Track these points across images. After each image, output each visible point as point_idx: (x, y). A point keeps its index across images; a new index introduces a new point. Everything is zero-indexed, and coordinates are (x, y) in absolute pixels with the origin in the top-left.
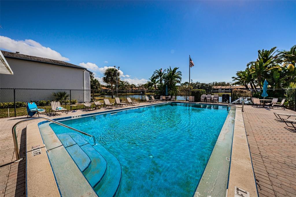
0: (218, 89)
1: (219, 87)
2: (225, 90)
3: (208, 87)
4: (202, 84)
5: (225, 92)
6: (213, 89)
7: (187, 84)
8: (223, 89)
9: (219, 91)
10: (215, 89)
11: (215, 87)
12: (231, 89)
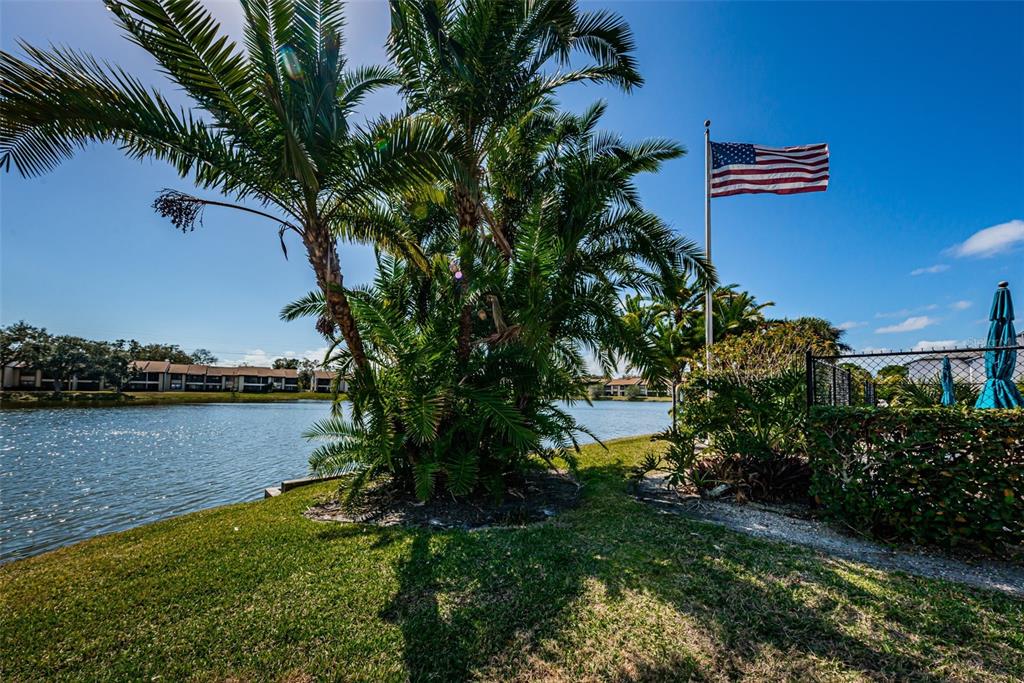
0: (154, 376)
1: (158, 366)
3: (102, 362)
5: (188, 389)
6: (134, 373)
9: (160, 383)
10: (142, 376)
11: (140, 364)
12: (211, 379)
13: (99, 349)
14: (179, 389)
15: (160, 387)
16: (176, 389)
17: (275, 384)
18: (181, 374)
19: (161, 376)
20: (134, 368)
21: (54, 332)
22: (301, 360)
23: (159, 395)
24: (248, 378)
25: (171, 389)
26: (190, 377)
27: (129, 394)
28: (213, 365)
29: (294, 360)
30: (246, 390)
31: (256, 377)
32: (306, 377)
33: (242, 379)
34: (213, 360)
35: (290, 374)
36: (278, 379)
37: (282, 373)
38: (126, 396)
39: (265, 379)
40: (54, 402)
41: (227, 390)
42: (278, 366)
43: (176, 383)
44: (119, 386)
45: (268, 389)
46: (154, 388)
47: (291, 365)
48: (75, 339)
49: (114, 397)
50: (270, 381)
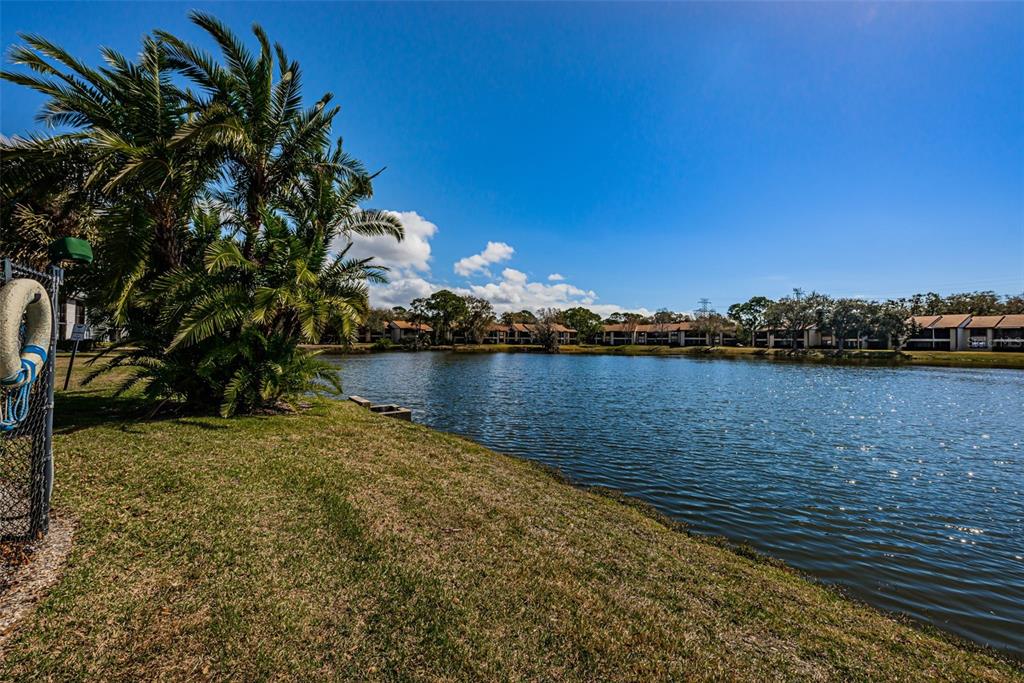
1: (953, 320)
3: (876, 320)
4: (844, 303)
5: (998, 348)
6: (913, 330)
7: (762, 306)
9: (951, 340)
10: (924, 333)
14: (985, 348)
15: (953, 345)
16: (978, 348)
18: (985, 329)
19: (952, 332)
20: (912, 325)
21: (835, 297)
25: (973, 349)
27: (908, 353)
38: (903, 355)
43: (978, 341)
46: (945, 347)
49: (894, 356)
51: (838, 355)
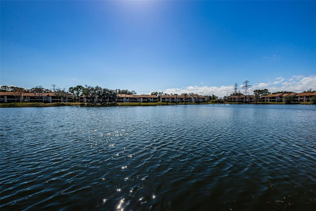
0: (122, 98)
1: (123, 96)
2: (130, 99)
3: (112, 95)
4: (104, 89)
5: (130, 102)
6: (118, 98)
7: (81, 89)
8: (127, 98)
9: (124, 100)
10: (120, 98)
11: (120, 95)
12: (135, 99)
13: (111, 92)
17: (150, 100)
18: (128, 98)
19: (124, 98)
20: (118, 96)
21: (103, 88)
22: (158, 92)
23: (123, 103)
24: (143, 98)
25: (126, 102)
26: (131, 98)
27: (117, 103)
28: (136, 95)
29: (156, 92)
30: (143, 102)
31: (145, 98)
32: (159, 97)
33: (142, 99)
34: (136, 93)
35: (155, 96)
36: (151, 98)
37: (152, 96)
39: (148, 98)
40: (104, 105)
41: (139, 102)
42: (152, 95)
43: (128, 100)
44: (115, 101)
45: (148, 101)
46: (123, 101)
47: (156, 94)
48: (106, 89)
49: (114, 104)
50: (149, 99)
51: (104, 104)
